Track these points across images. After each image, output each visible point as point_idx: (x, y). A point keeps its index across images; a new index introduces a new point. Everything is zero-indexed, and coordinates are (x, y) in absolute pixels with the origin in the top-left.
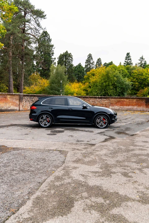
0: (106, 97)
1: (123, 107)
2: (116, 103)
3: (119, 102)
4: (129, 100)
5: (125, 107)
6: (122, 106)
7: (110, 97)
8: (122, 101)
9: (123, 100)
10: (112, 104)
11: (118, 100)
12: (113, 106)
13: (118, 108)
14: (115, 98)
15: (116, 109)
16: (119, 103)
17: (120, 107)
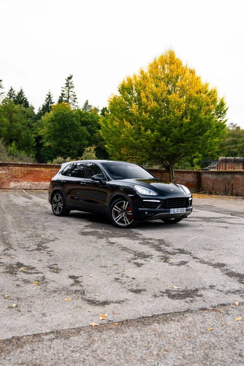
0: (3, 164)
1: (40, 184)
2: (25, 176)
3: (30, 173)
4: (51, 171)
5: (43, 183)
6: (36, 181)
7: (10, 164)
8: (37, 171)
9: (38, 169)
10: (15, 177)
11: (29, 169)
12: (18, 181)
13: (29, 184)
14: (22, 165)
15: (25, 188)
16: (31, 176)
17: (34, 184)
